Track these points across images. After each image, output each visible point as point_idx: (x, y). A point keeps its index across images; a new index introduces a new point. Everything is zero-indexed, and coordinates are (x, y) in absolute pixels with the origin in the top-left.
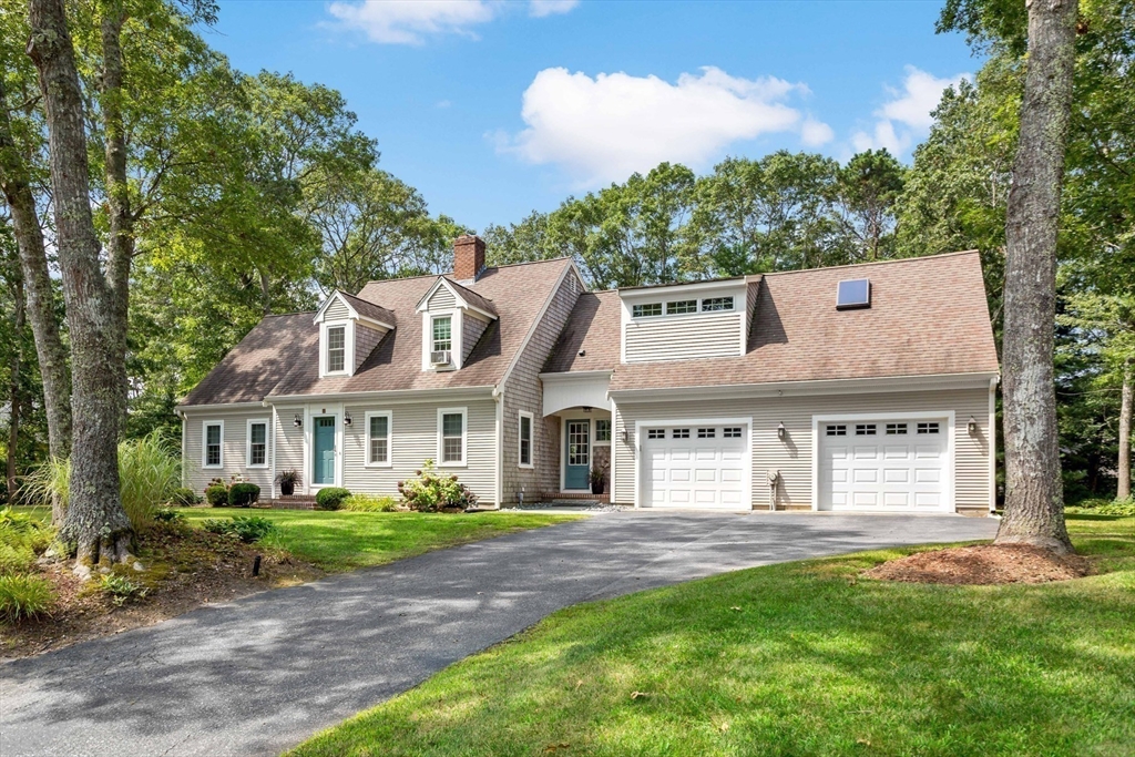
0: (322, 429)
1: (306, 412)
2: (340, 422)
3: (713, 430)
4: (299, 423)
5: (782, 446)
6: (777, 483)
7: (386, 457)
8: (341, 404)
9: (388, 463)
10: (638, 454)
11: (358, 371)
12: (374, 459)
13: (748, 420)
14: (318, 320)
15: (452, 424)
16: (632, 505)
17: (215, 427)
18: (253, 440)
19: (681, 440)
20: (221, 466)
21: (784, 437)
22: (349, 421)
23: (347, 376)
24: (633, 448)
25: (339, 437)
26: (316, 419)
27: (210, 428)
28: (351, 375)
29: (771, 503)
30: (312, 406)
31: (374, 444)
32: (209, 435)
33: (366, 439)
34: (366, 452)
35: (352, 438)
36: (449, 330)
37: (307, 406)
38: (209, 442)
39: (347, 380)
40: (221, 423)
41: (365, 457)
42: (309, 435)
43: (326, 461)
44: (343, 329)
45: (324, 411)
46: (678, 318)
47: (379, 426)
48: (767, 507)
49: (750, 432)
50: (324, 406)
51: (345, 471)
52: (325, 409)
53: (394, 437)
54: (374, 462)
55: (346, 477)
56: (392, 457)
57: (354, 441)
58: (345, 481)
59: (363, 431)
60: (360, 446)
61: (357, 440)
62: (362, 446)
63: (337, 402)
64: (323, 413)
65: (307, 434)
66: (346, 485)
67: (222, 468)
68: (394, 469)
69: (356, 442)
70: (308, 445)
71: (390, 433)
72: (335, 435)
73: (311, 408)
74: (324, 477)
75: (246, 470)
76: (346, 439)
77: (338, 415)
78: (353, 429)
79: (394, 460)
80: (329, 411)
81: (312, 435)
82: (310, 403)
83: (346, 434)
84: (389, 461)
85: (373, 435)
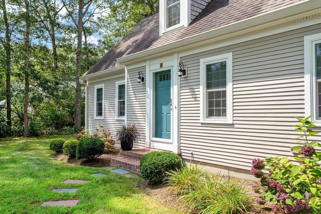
0: (160, 84)
1: (147, 68)
2: (175, 75)
4: (143, 79)
7: (224, 111)
8: (175, 56)
9: (229, 119)
11: (193, 21)
12: (210, 114)
22: (184, 72)
25: (174, 90)
26: (155, 74)
28: (186, 26)
30: (152, 62)
31: (210, 96)
34: (201, 105)
37: (148, 63)
39: (183, 32)
41: (201, 112)
42: (150, 91)
43: (164, 115)
45: (161, 65)
50: (161, 60)
51: (181, 126)
52: (162, 63)
53: (235, 86)
54: (212, 117)
55: (181, 133)
56: (233, 112)
57: (189, 94)
58: (181, 138)
59: (199, 82)
60: (195, 98)
61: (192, 92)
62: (197, 98)
63: (172, 54)
64: (161, 67)
65: (148, 89)
66: (182, 141)
67: (103, 119)
68: (236, 126)
69: (191, 95)
70: (149, 100)
71: (230, 82)
72: (171, 88)
73: (151, 64)
74: (163, 131)
75: (115, 121)
76: (182, 91)
77: (174, 67)
78: (187, 81)
79: (235, 115)
80: (166, 66)
81: (152, 91)
82: (150, 60)
83: (181, 87)
84: (229, 117)
85: (209, 85)
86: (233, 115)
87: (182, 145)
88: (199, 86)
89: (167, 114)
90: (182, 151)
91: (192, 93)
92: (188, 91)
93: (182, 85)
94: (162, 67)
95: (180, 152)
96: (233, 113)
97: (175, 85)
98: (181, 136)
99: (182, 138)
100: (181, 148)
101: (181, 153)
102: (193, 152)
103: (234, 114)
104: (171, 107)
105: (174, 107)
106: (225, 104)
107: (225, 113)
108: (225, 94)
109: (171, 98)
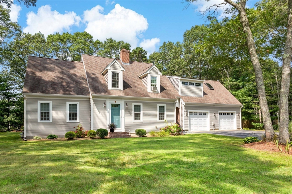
1: (108, 101)
2: (123, 106)
3: (201, 113)
5: (214, 117)
6: (214, 125)
8: (123, 100)
10: (189, 118)
13: (209, 111)
14: (108, 68)
15: (162, 109)
16: (188, 130)
17: (45, 104)
18: (70, 110)
19: (196, 115)
20: (50, 121)
21: (215, 115)
23: (120, 90)
24: (188, 117)
25: (122, 112)
26: (111, 104)
27: (42, 104)
28: (122, 90)
29: (213, 129)
31: (135, 114)
33: (133, 112)
34: (133, 117)
35: (127, 112)
36: (156, 81)
38: (41, 110)
40: (50, 102)
44: (118, 73)
45: (116, 102)
46: (191, 86)
47: (137, 108)
48: (213, 130)
49: (209, 114)
50: (115, 100)
51: (125, 123)
54: (136, 120)
55: (125, 125)
56: (143, 119)
59: (132, 110)
62: (131, 115)
63: (122, 99)
65: (109, 110)
68: (143, 122)
69: (129, 113)
70: (109, 114)
71: (142, 111)
72: (121, 111)
76: (125, 112)
77: (122, 104)
78: (128, 109)
80: (118, 102)
81: (110, 110)
82: (109, 98)
83: (125, 110)
84: (141, 120)
85: (135, 111)
89: (116, 119)
97: (123, 109)
100: (125, 130)
102: (130, 131)
104: (121, 117)
105: (122, 117)
106: (139, 116)
107: (139, 119)
108: (140, 114)
109: (121, 114)
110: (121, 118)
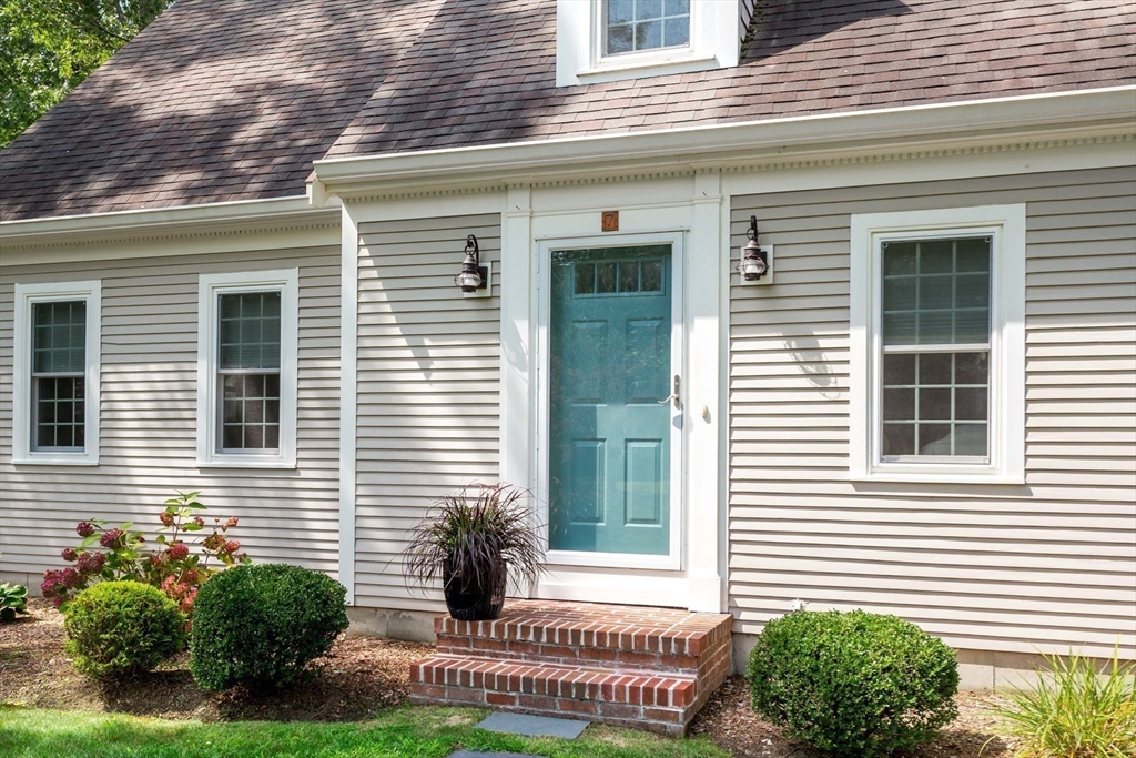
0: (579, 303)
1: (517, 228)
2: (702, 267)
8: (708, 186)
11: (747, 48)
17: (62, 308)
18: (226, 357)
20: (89, 455)
23: (710, 65)
26: (559, 259)
27: (42, 311)
30: (544, 201)
31: (893, 369)
32: (40, 338)
33: (860, 348)
34: (857, 408)
35: (769, 343)
37: (517, 200)
38: (39, 361)
39: (717, 80)
40: (88, 291)
41: (857, 435)
43: (610, 448)
47: (936, 282)
50: (609, 198)
51: (734, 496)
52: (617, 212)
53: (1033, 338)
54: (903, 458)
55: (735, 525)
56: (1026, 437)
57: (787, 357)
58: (734, 546)
59: (846, 311)
60: (822, 379)
61: (804, 353)
62: (833, 379)
63: (692, 174)
64: (604, 229)
65: (522, 327)
66: (737, 561)
67: (95, 462)
68: (1037, 492)
69: (797, 363)
70: (526, 375)
71: (1013, 319)
73: (535, 208)
74: (599, 520)
75: (197, 473)
76: (737, 346)
77: (690, 236)
78: (777, 301)
79: (1032, 450)
80: (642, 221)
81: (544, 334)
82: (534, 187)
83: (735, 325)
84: (1004, 458)
85: (891, 328)
86: (1026, 449)
87: (735, 576)
88: (848, 328)
89: (627, 441)
90: (740, 602)
91: (800, 356)
92: (780, 344)
93: (739, 319)
94: (616, 228)
95: (729, 607)
96: (1027, 444)
97: (705, 313)
98: (734, 537)
99: (735, 548)
100: (735, 590)
101: (735, 612)
102: (804, 603)
103: (1030, 447)
104: (675, 412)
105: (695, 413)
106: (975, 405)
107: (976, 443)
108: (976, 367)
109: (676, 370)
110: (675, 433)
